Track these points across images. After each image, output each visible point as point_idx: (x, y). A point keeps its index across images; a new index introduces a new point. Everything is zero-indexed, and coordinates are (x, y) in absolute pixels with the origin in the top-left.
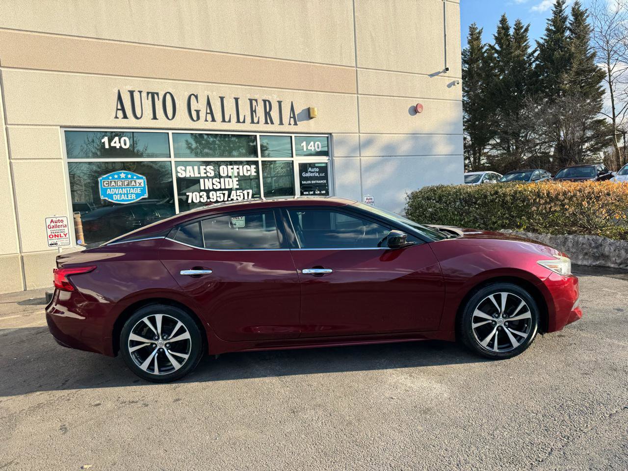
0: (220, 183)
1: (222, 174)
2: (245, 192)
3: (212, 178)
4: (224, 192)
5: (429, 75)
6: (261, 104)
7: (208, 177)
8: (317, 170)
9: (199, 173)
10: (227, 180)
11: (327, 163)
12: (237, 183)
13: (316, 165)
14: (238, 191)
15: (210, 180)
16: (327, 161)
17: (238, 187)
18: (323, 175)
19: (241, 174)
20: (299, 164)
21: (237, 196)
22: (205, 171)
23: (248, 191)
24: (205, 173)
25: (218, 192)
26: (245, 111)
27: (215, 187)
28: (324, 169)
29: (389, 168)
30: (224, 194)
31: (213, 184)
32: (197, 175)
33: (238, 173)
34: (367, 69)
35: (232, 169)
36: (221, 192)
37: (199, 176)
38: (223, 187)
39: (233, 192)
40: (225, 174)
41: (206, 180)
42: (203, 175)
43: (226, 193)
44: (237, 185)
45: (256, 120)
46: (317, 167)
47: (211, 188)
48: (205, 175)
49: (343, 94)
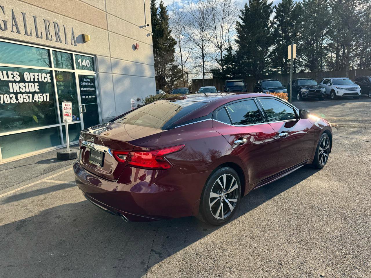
0: (25, 86)
1: (26, 79)
2: (44, 95)
3: (19, 82)
4: (29, 95)
5: (139, 27)
6: (52, 25)
7: (15, 82)
8: (89, 80)
9: (8, 77)
10: (30, 84)
11: (94, 76)
12: (38, 87)
13: (88, 77)
14: (39, 94)
15: (17, 84)
16: (94, 75)
17: (39, 91)
18: (92, 84)
19: (40, 80)
20: (78, 75)
21: (39, 98)
22: (12, 76)
23: (47, 94)
24: (13, 78)
25: (24, 95)
26: (41, 29)
27: (21, 90)
28: (92, 80)
29: (127, 83)
30: (29, 97)
31: (20, 88)
32: (6, 79)
33: (38, 79)
34: (111, 14)
35: (34, 75)
36: (27, 95)
37: (8, 80)
38: (28, 91)
39: (36, 95)
40: (29, 80)
41: (14, 84)
42: (11, 79)
43: (31, 95)
44: (38, 89)
45: (50, 37)
46: (89, 78)
47: (18, 91)
48: (13, 80)
49: (100, 29)
